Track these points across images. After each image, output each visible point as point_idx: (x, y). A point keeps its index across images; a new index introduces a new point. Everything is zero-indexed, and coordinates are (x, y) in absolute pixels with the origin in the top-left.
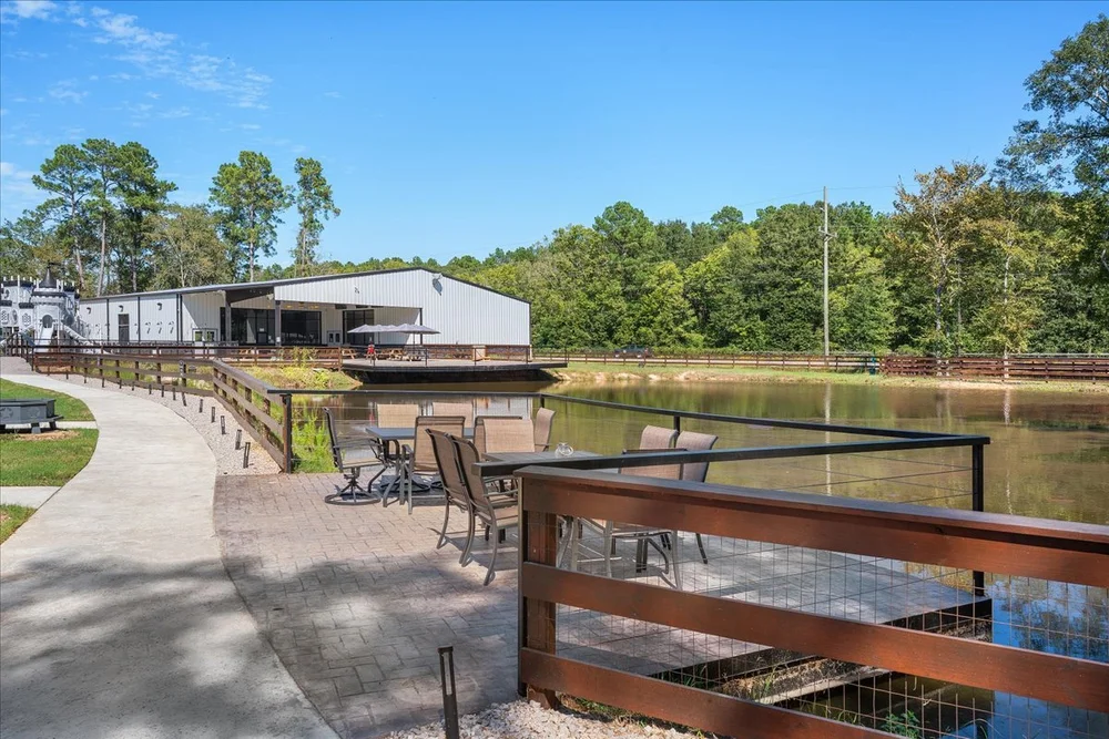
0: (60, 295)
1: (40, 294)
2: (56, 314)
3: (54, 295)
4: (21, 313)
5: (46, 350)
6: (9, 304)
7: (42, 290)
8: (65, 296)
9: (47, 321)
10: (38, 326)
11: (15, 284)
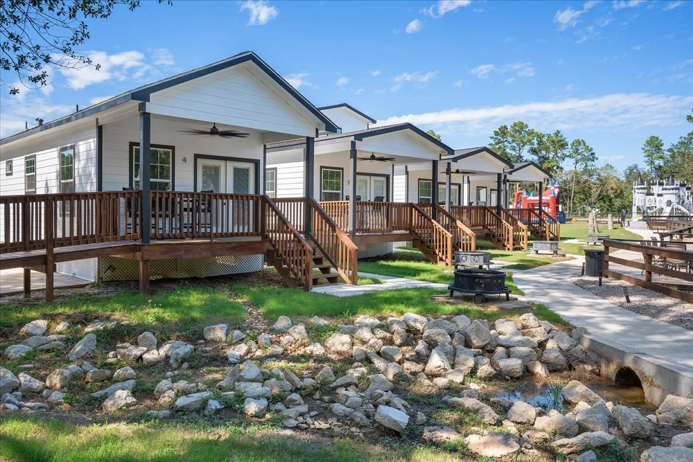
0: (676, 189)
1: (666, 189)
2: (673, 199)
3: (673, 189)
4: (658, 199)
5: (666, 218)
6: (653, 194)
7: (667, 187)
8: (679, 189)
9: (669, 203)
10: (664, 206)
11: (656, 184)
